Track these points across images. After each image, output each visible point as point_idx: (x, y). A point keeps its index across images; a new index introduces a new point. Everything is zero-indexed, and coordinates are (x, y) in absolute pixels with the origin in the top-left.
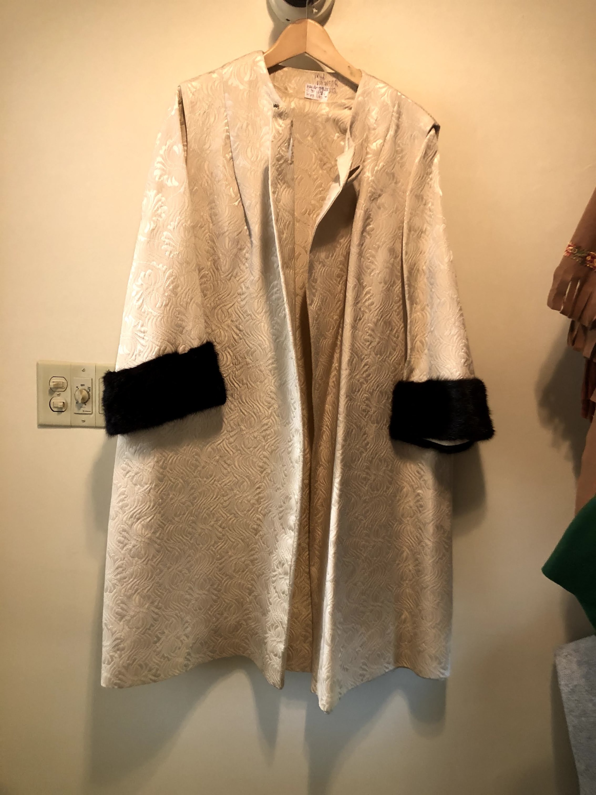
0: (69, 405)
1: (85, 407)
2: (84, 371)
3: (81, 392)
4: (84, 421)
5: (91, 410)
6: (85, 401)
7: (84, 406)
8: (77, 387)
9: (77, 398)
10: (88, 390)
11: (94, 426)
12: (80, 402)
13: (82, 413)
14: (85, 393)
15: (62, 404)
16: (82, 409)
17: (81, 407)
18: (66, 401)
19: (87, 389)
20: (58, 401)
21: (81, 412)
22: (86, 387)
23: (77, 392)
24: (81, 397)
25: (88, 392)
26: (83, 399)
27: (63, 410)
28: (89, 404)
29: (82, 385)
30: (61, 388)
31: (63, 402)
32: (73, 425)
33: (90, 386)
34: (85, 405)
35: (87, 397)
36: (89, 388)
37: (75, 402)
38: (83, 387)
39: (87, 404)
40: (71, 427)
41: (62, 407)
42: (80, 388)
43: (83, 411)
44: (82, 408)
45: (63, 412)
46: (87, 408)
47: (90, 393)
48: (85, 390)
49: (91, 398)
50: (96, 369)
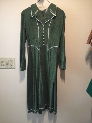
2: (7, 59)
4: (7, 68)
6: (7, 64)
11: (9, 68)
20: (3, 64)
29: (7, 61)
40: (5, 69)
46: (8, 65)
50: (9, 58)
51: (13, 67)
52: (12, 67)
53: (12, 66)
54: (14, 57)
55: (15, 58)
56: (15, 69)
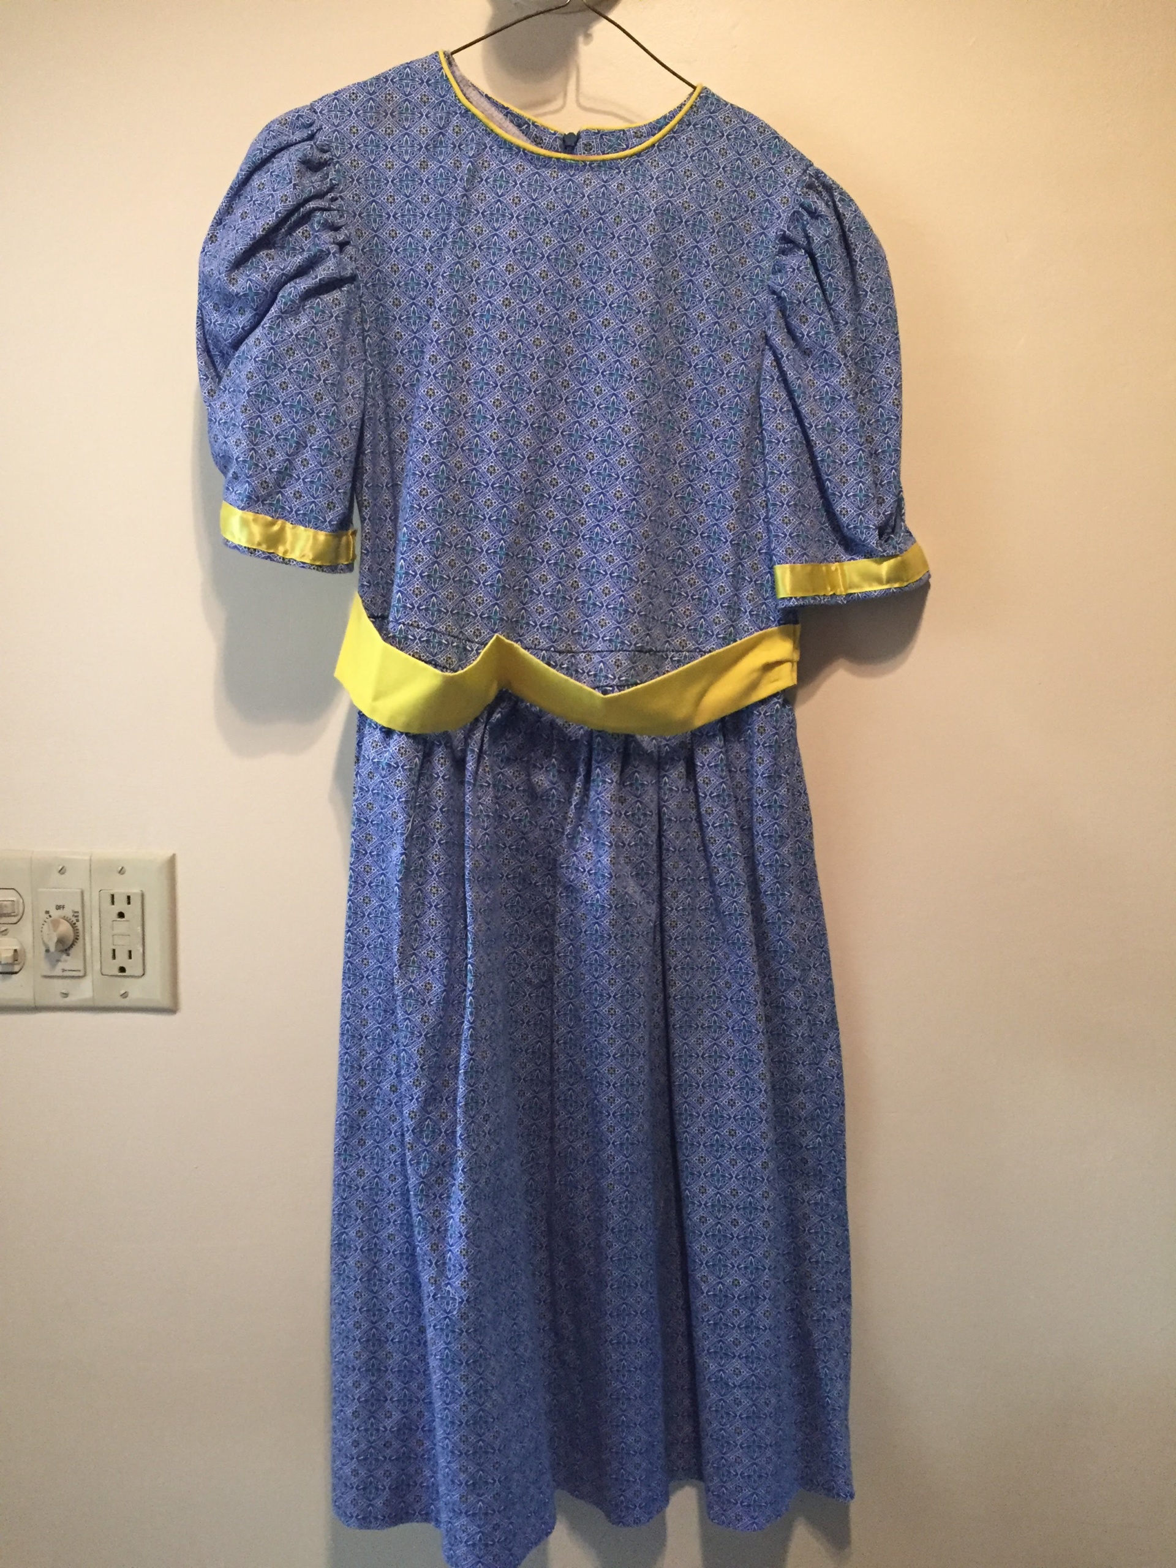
0: (29, 956)
1: (66, 961)
2: (62, 871)
3: (55, 924)
4: (66, 995)
5: (81, 967)
6: (66, 946)
7: (64, 957)
8: (47, 912)
9: (46, 940)
10: (74, 919)
11: (91, 1004)
12: (52, 949)
13: (60, 973)
14: (65, 928)
15: (10, 954)
16: (60, 966)
17: (58, 961)
18: (21, 944)
19: (70, 915)
21: (58, 971)
22: (68, 912)
23: (45, 927)
24: (55, 940)
25: (73, 925)
26: (61, 941)
27: (16, 968)
28: (76, 951)
29: (59, 907)
30: (9, 915)
31: (15, 951)
32: (38, 1004)
33: (78, 908)
34: (68, 955)
35: (72, 937)
36: (76, 914)
37: (43, 949)
38: (60, 912)
39: (72, 951)
40: (36, 1009)
41: (10, 961)
42: (55, 914)
43: (64, 970)
44: (60, 963)
45: (16, 973)
46: (70, 963)
47: (79, 925)
48: (64, 918)
49: (81, 938)
50: (94, 868)
51: (138, 990)
52: (126, 985)
53: (133, 967)
54: (165, 854)
55: (172, 862)
56: (172, 1010)
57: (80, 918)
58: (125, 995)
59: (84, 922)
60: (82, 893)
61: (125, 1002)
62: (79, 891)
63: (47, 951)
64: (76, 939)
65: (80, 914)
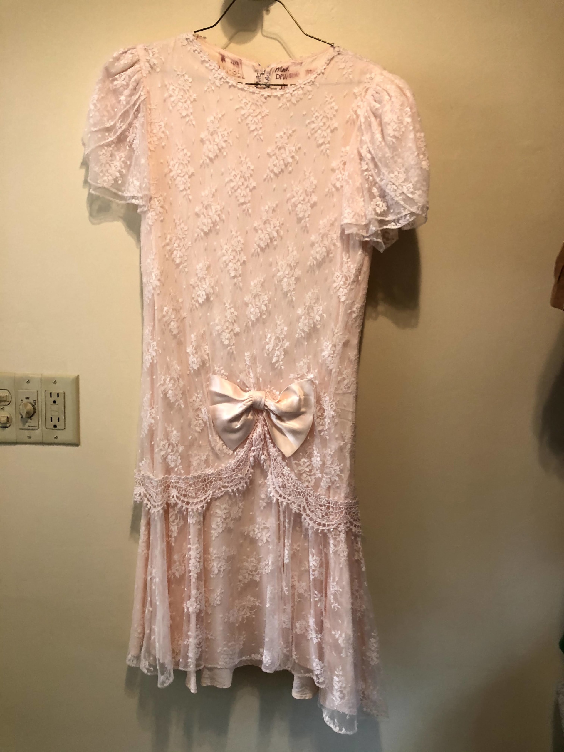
0: (14, 420)
1: (30, 422)
2: (28, 382)
3: (25, 405)
4: (30, 437)
5: (37, 425)
6: (30, 416)
7: (29, 420)
8: (22, 400)
9: (22, 412)
11: (40, 441)
12: (24, 416)
13: (28, 428)
14: (30, 407)
15: (6, 419)
16: (28, 424)
17: (26, 422)
18: (10, 414)
19: (32, 402)
21: (26, 426)
22: (31, 400)
23: (21, 406)
24: (25, 413)
25: (33, 406)
26: (28, 413)
27: (8, 425)
28: (35, 417)
29: (27, 398)
30: (5, 401)
31: (8, 417)
32: (18, 441)
33: (35, 399)
35: (32, 412)
36: (34, 401)
37: (20, 416)
38: (28, 400)
39: (32, 418)
40: (16, 443)
41: (5, 422)
42: (25, 401)
43: (29, 426)
45: (8, 427)
46: (32, 423)
47: (36, 406)
48: (29, 403)
49: (37, 412)
50: (43, 381)
51: (62, 436)
52: (57, 433)
53: (60, 425)
54: (74, 375)
55: (78, 378)
56: (77, 445)
57: (37, 403)
58: (56, 438)
59: (38, 405)
60: (37, 392)
61: (56, 441)
62: (36, 391)
63: (22, 417)
64: (35, 412)
65: (36, 401)
